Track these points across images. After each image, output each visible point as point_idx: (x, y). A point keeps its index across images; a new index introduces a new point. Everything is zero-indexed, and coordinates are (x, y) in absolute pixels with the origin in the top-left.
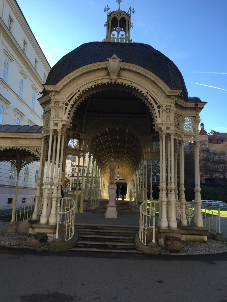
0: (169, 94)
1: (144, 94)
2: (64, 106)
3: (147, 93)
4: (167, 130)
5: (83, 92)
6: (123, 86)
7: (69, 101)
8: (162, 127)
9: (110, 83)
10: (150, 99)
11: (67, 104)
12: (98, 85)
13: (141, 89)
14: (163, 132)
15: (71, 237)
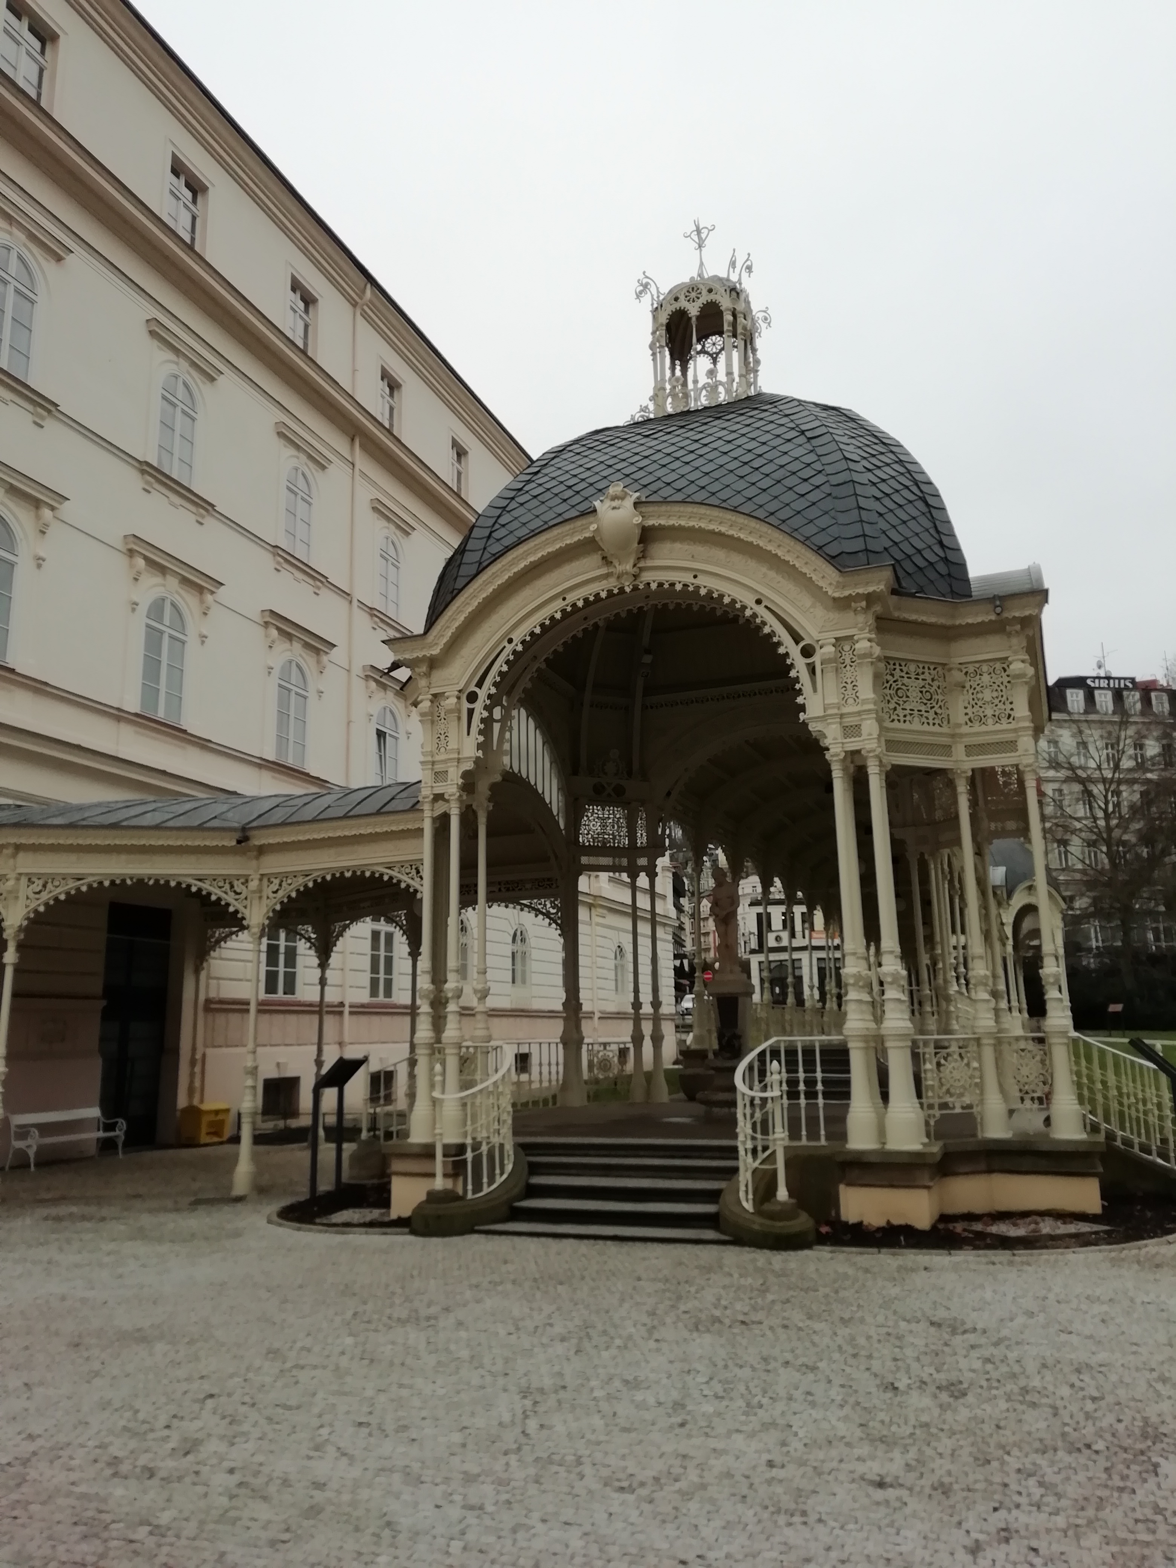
0: (836, 595)
1: (744, 607)
2: (466, 705)
3: (758, 602)
4: (848, 740)
5: (523, 642)
6: (666, 591)
7: (480, 684)
8: (825, 731)
9: (616, 591)
10: (773, 625)
11: (472, 697)
12: (574, 605)
13: (731, 592)
14: (832, 751)
15: (505, 1176)
